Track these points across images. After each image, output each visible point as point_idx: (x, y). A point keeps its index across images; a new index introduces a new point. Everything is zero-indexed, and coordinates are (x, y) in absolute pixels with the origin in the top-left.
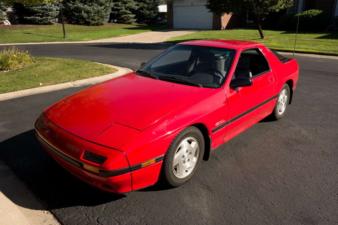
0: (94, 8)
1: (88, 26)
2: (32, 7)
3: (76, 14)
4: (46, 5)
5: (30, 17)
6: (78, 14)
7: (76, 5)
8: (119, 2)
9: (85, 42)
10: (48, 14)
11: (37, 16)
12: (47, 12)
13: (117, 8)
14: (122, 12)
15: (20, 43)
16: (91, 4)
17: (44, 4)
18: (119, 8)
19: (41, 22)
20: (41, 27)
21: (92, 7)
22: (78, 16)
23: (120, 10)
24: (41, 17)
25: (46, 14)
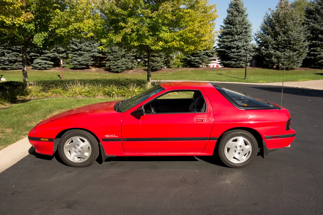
0: (286, 53)
1: (277, 70)
2: (230, 54)
3: (267, 59)
4: (241, 52)
5: (227, 62)
6: (269, 59)
7: (268, 52)
8: (317, 48)
9: (259, 84)
10: (242, 59)
11: (232, 61)
12: (241, 57)
13: (314, 54)
14: (319, 57)
15: (209, 81)
16: (283, 50)
17: (240, 51)
18: (316, 53)
19: (234, 66)
20: (233, 70)
21: (284, 53)
22: (269, 61)
23: (317, 55)
24: (235, 61)
25: (240, 59)
